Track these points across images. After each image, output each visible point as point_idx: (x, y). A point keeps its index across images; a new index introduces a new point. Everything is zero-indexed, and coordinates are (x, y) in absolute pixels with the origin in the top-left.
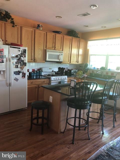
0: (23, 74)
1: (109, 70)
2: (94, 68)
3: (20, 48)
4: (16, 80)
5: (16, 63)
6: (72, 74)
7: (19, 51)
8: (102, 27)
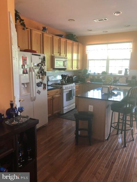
0: (44, 85)
1: (111, 74)
2: (94, 73)
3: (40, 56)
4: (39, 92)
5: (38, 73)
6: (74, 81)
7: (40, 58)
8: (104, 32)
